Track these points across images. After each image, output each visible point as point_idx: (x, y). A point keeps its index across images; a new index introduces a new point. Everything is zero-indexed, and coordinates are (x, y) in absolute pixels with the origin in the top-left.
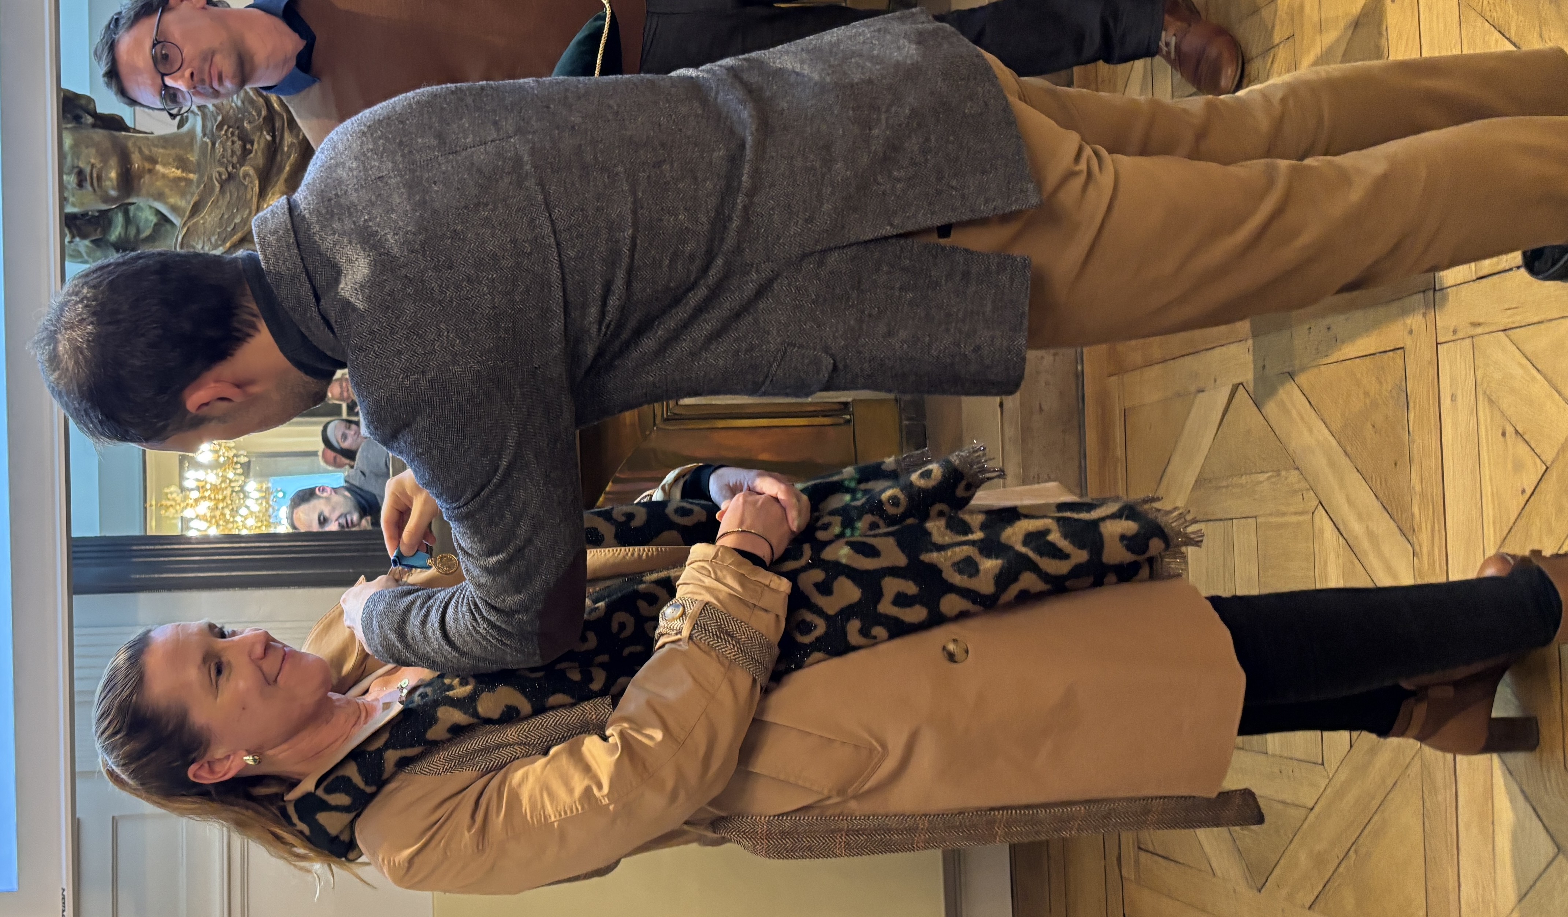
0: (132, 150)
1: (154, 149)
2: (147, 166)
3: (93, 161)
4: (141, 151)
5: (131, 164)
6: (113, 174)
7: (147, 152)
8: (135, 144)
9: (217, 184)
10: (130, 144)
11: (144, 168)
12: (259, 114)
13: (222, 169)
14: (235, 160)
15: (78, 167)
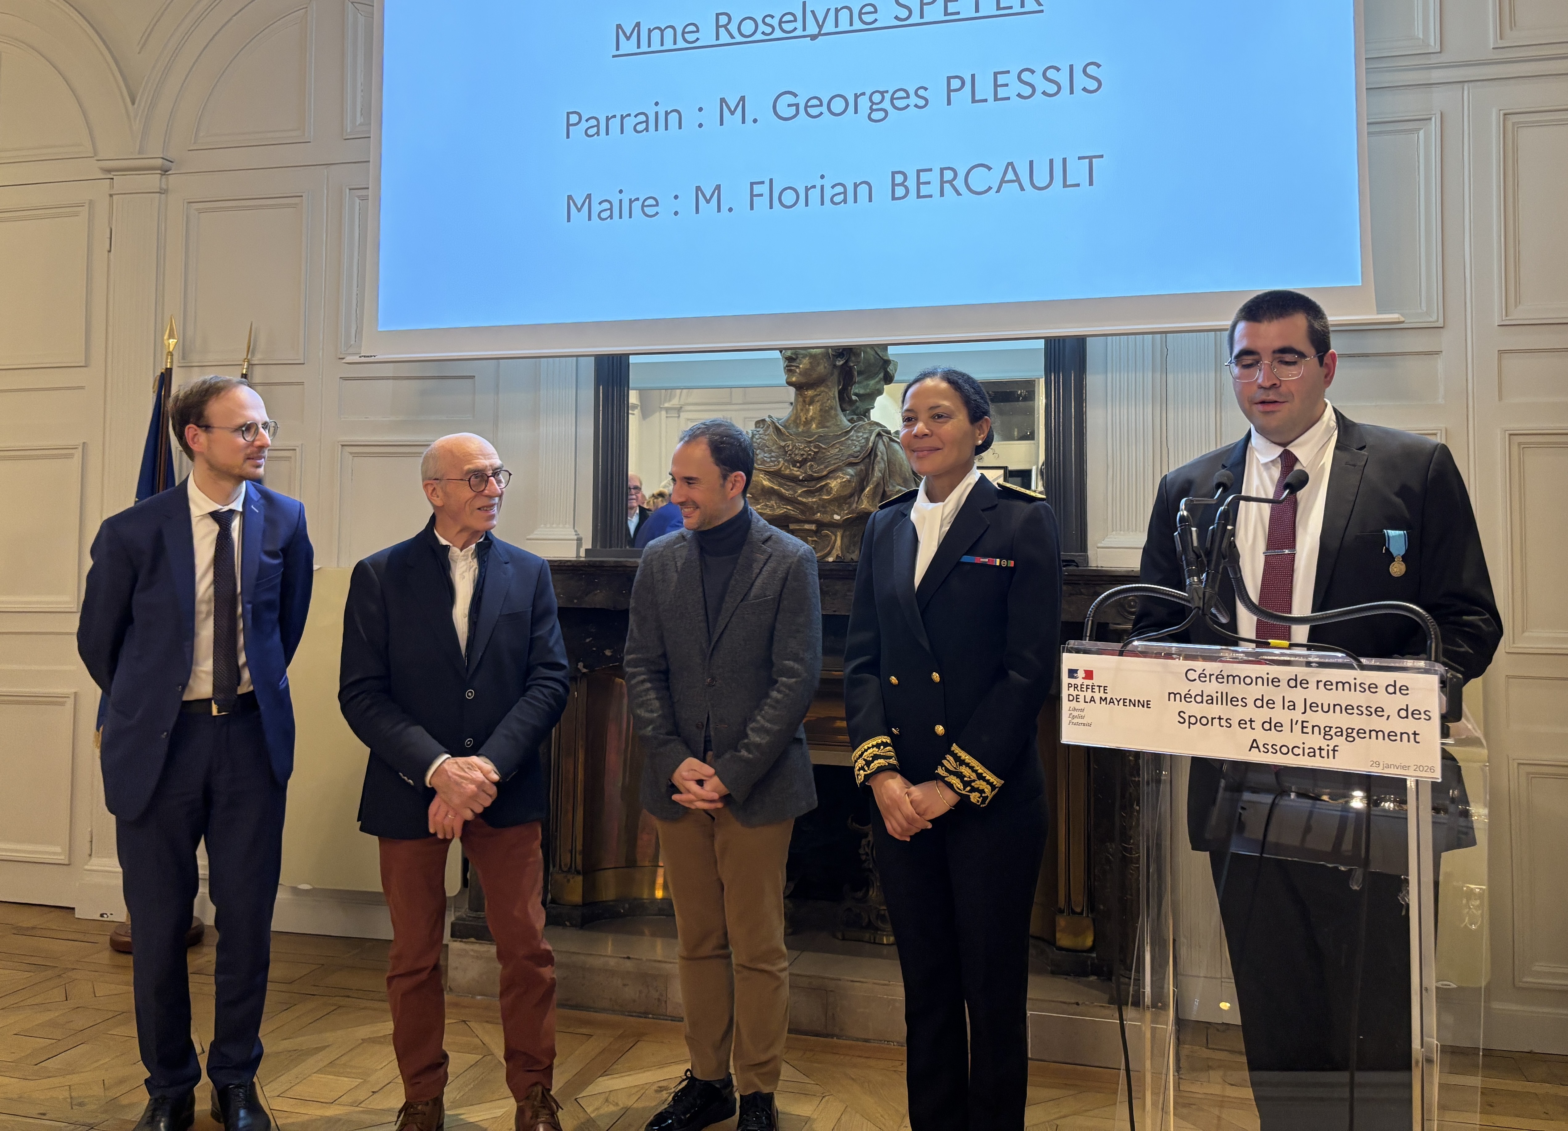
0: (818, 390)
1: (818, 404)
2: (807, 400)
3: (801, 366)
4: (817, 395)
5: (807, 390)
6: (794, 379)
7: (817, 399)
8: (823, 391)
9: (783, 444)
10: (822, 389)
11: (806, 398)
12: (815, 472)
13: (790, 447)
14: (793, 456)
15: (797, 358)
